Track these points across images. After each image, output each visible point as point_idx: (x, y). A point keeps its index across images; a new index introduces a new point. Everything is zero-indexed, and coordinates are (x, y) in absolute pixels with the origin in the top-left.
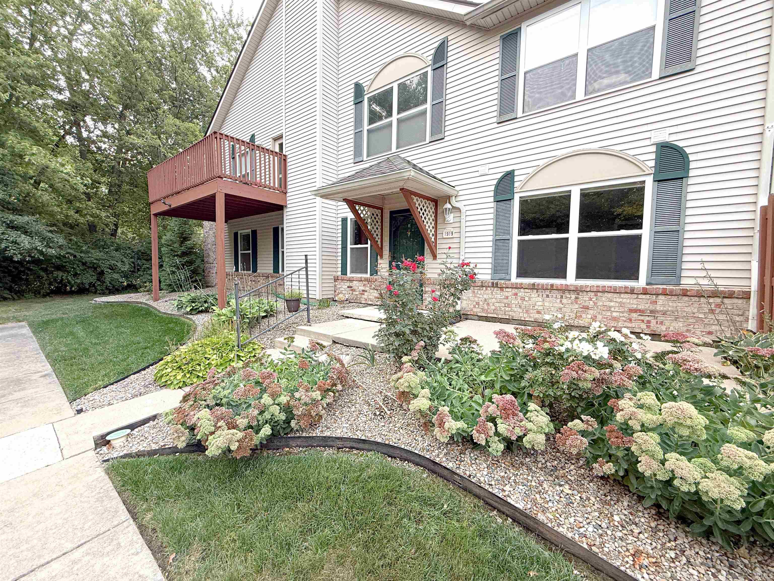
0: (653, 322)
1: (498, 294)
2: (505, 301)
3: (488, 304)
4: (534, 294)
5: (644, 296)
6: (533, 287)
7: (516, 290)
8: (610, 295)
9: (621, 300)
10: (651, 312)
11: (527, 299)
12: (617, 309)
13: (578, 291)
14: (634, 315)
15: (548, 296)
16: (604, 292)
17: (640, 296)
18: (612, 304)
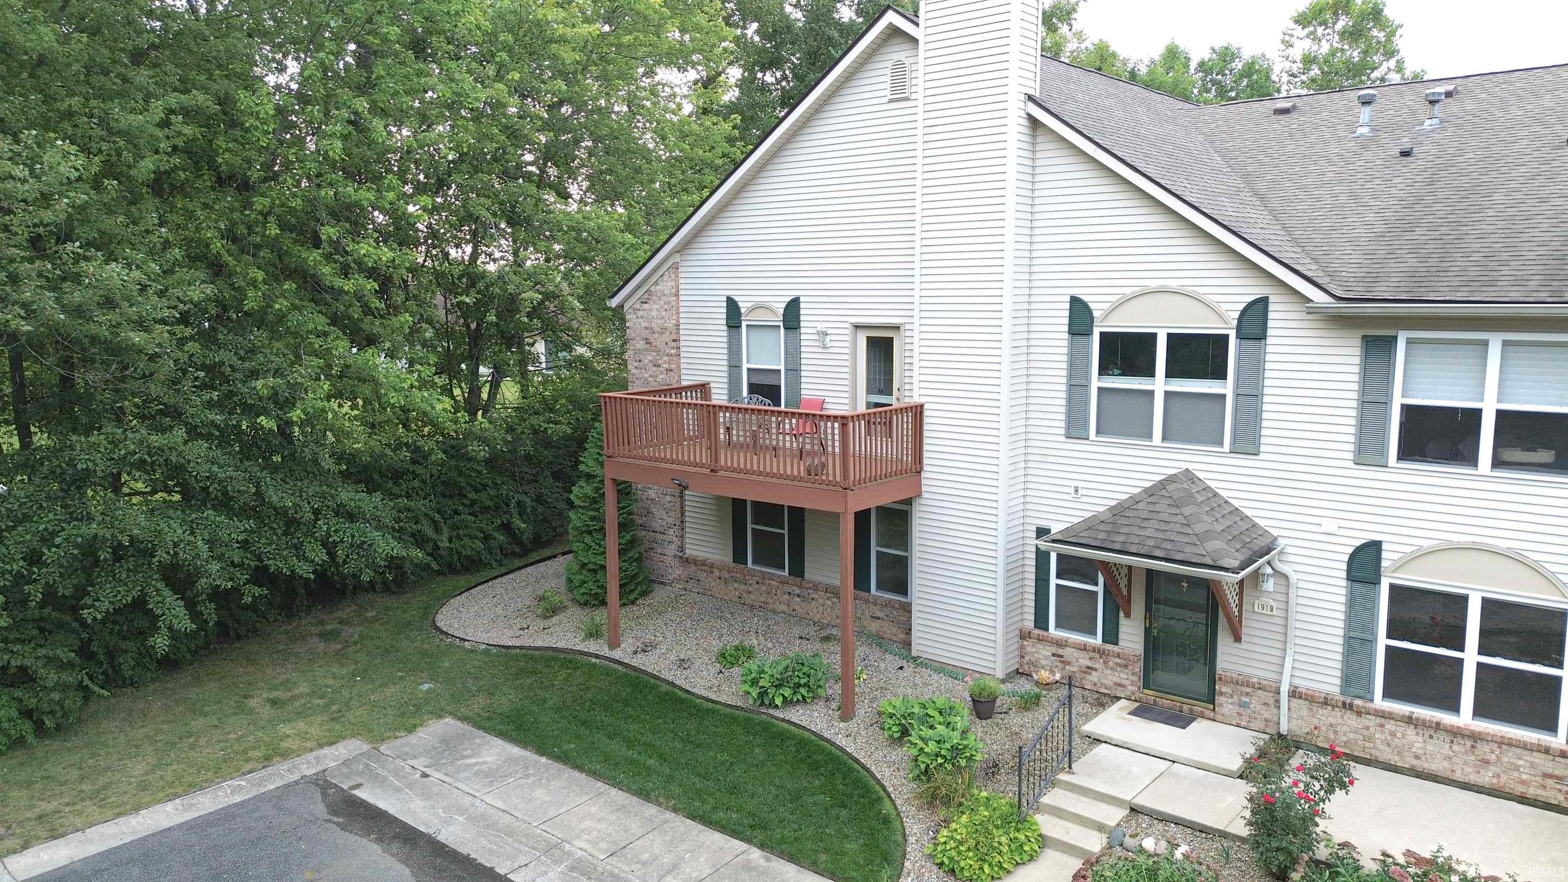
1: (1352, 720)
2: (1365, 732)
3: (1335, 732)
4: (1411, 731)
6: (1409, 720)
7: (1383, 720)
8: (1518, 751)
9: (1532, 759)
11: (1399, 735)
12: (1527, 770)
13: (1476, 737)
14: (1550, 782)
15: (1431, 737)
16: (1512, 745)
17: (1557, 759)
18: (1521, 763)
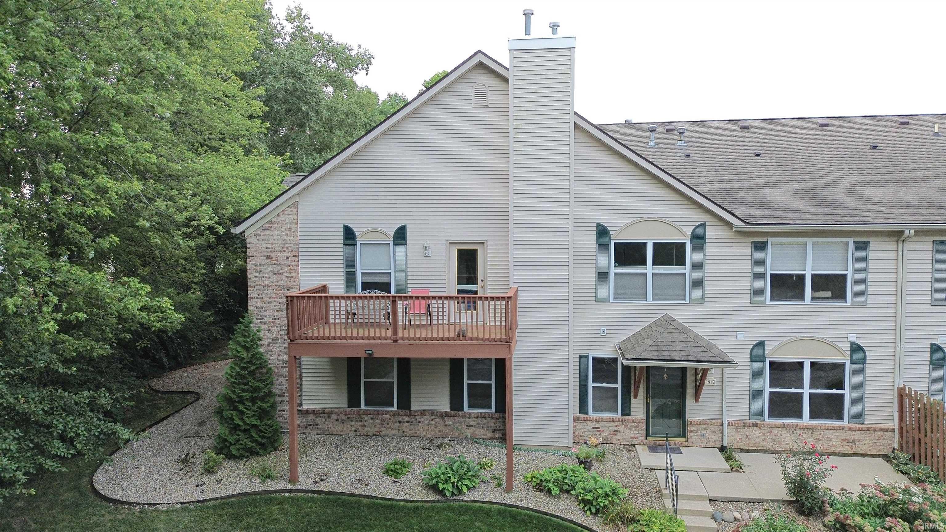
0: (854, 446)
1: (756, 431)
2: (763, 437)
3: (749, 439)
4: (784, 431)
5: (849, 432)
6: (784, 426)
8: (831, 431)
9: (837, 434)
10: (853, 440)
11: (779, 435)
12: (835, 440)
13: (813, 429)
14: (845, 443)
15: (793, 433)
16: (828, 429)
17: (847, 432)
18: (832, 437)
